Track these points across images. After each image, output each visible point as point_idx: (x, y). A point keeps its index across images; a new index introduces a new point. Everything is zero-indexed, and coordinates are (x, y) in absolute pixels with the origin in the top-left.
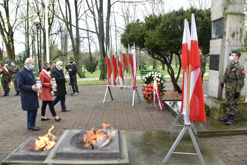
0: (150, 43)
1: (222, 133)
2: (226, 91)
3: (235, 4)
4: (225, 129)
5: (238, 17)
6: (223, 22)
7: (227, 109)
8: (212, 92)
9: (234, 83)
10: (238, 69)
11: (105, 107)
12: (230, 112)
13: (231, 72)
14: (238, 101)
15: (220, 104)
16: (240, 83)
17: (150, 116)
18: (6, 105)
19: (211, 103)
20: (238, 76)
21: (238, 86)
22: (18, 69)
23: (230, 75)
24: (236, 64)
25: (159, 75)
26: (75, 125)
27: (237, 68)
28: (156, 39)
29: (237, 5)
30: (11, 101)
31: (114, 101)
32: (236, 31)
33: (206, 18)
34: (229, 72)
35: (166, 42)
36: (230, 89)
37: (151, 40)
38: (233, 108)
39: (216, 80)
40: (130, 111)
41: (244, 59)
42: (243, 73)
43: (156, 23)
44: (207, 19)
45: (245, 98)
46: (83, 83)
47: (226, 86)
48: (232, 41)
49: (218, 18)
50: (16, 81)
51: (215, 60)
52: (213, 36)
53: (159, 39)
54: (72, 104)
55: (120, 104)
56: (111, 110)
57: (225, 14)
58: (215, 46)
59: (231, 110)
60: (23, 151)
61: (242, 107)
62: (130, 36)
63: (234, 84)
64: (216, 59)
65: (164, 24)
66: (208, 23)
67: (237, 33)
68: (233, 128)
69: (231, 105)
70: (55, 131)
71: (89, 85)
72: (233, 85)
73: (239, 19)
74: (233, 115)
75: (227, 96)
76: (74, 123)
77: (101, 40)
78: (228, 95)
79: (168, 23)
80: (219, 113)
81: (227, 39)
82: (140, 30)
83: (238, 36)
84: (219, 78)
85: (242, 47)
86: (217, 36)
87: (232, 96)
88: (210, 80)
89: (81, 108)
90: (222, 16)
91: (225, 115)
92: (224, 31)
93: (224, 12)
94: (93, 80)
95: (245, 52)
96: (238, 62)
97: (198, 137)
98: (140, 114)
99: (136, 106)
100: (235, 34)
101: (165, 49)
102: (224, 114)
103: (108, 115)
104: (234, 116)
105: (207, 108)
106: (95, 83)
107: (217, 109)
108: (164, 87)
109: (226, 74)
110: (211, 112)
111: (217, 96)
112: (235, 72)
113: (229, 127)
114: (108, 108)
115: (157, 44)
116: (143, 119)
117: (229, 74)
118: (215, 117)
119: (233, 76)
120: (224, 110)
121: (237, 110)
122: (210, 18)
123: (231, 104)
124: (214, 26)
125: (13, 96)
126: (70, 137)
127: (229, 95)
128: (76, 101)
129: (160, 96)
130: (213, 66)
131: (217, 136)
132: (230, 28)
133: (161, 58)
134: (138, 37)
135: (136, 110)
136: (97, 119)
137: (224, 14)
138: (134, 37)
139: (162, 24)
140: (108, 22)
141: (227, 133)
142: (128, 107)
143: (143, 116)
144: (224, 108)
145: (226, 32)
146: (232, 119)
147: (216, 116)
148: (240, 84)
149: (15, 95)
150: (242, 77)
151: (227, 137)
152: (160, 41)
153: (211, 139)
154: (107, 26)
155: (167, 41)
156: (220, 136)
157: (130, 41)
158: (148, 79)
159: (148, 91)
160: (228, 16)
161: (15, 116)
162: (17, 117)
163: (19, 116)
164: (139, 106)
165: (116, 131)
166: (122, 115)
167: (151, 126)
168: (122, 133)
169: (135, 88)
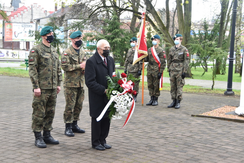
18: (145, 124)
22: (184, 54)
30: (157, 118)
50: (175, 79)
125: (165, 108)
149: (169, 107)
161: (149, 150)
162: (151, 153)
163: (157, 151)
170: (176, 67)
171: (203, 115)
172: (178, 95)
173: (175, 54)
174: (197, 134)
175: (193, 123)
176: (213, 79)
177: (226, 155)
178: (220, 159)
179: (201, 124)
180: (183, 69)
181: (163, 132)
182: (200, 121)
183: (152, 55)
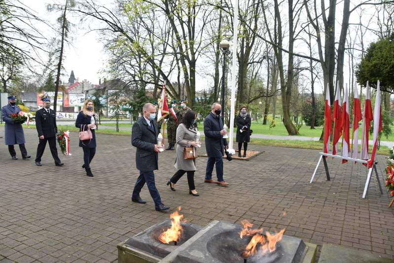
11: (311, 190)
26: (247, 213)
31: (331, 182)
40: (355, 207)
46: (288, 144)
54: (258, 177)
55: (340, 190)
56: (320, 197)
60: (147, 238)
62: (372, 66)
70: (213, 216)
71: (298, 148)
76: (247, 209)
77: (327, 74)
89: (269, 186)
94: (308, 141)
98: (375, 215)
99: (369, 200)
103: (309, 207)
106: (309, 146)
114: (315, 192)
116: (376, 228)
126: (213, 234)
128: (265, 172)
134: (387, 68)
135: (367, 206)
136: (289, 210)
138: (379, 68)
140: (342, 42)
142: (354, 197)
143: (379, 222)
154: (341, 49)
157: (372, 75)
164: (376, 201)
165: (297, 241)
166: (336, 212)
167: (389, 247)
168: (309, 247)
169: (372, 164)
173: (183, 113)
183: (171, 114)
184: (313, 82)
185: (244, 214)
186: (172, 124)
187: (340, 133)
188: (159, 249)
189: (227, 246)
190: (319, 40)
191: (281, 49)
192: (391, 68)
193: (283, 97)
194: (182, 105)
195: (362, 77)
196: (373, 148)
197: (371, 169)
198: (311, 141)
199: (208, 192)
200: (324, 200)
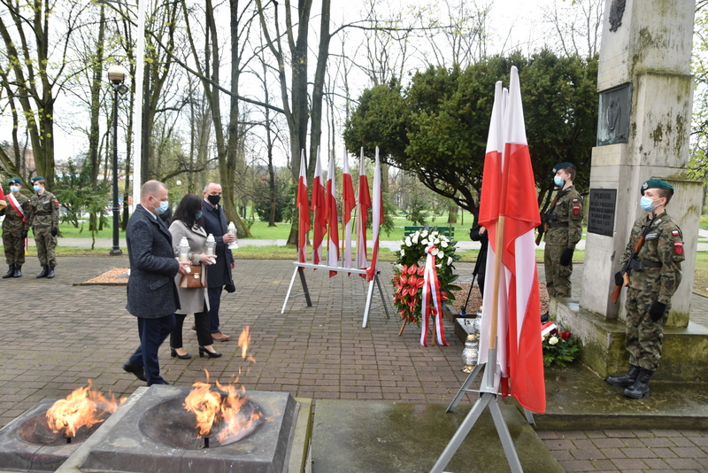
0: (421, 149)
1: (609, 422)
2: (629, 296)
3: (664, 45)
4: (619, 409)
5: (672, 83)
6: (629, 94)
7: (631, 351)
8: (593, 299)
9: (651, 276)
10: (665, 233)
11: (284, 324)
12: (638, 358)
13: (643, 242)
14: (662, 329)
15: (611, 336)
16: (668, 274)
17: (409, 359)
18: (6, 304)
19: (587, 330)
20: (664, 254)
21: (663, 284)
22: (51, 203)
23: (642, 251)
24: (660, 220)
25: (442, 242)
27: (662, 231)
28: (440, 137)
29: (670, 49)
30: (23, 294)
31: (313, 309)
32: (664, 123)
33: (586, 81)
34: (640, 241)
35: (467, 147)
36: (640, 291)
37: (424, 140)
38: (647, 349)
39: (604, 262)
40: (354, 342)
41: (686, 205)
42: (677, 246)
43: (442, 90)
44: (588, 86)
45: (685, 319)
47: (630, 283)
48: (654, 151)
49: (616, 83)
51: (602, 204)
52: (602, 134)
53: (447, 137)
55: (328, 320)
56: (299, 334)
57: (635, 72)
58: (606, 165)
59: (642, 354)
60: (10, 442)
61: (677, 347)
62: (367, 125)
63: (651, 278)
64: (608, 201)
65: (463, 96)
66: (590, 97)
67: (669, 128)
68: (645, 409)
69: (640, 339)
71: (254, 259)
72: (648, 280)
73: (676, 90)
74: (646, 370)
75: (631, 313)
77: (296, 133)
78: (635, 310)
79: (475, 91)
80: (607, 362)
81: (638, 145)
82: (397, 108)
83: (671, 139)
84: (613, 257)
85: (682, 170)
86: (611, 134)
87: (645, 313)
88: (589, 263)
90: (626, 78)
91: (626, 369)
92: (631, 122)
93: (633, 68)
94: (268, 247)
95: (689, 187)
96: (664, 214)
97: (536, 430)
98: (382, 350)
99: (372, 329)
100: (664, 132)
101: (465, 166)
102: (623, 365)
103: (286, 350)
104: (649, 373)
105: (574, 344)
106: (271, 255)
107: (603, 348)
108: (456, 276)
109: (630, 247)
110: (586, 358)
111: (604, 311)
112: (655, 241)
113: (633, 405)
114: (292, 327)
115: (443, 153)
116: (386, 368)
117: (640, 248)
118: (596, 373)
119: (649, 253)
120: (623, 352)
121: (658, 356)
122: (595, 83)
123: (641, 335)
124: (605, 105)
125: (33, 279)
126: (145, 407)
127: (637, 308)
129: (441, 301)
130: (599, 222)
131: (593, 430)
132: (650, 115)
133: (455, 192)
134: (388, 128)
135: (370, 338)
137: (631, 74)
138: (378, 129)
139: (457, 95)
140: (318, 82)
141: (623, 422)
142: (351, 328)
143: (389, 358)
144: (622, 348)
145: (637, 124)
146: (643, 382)
147: (600, 369)
148: (669, 278)
149: (38, 277)
150: (674, 257)
151: (623, 434)
152: (450, 142)
153: (573, 437)
154: (317, 93)
155: (470, 144)
156: (603, 431)
157: (368, 138)
158: (410, 251)
159: (406, 285)
160: (644, 80)
161: (22, 337)
162: (27, 340)
163: (35, 337)
164: (382, 329)
165: (284, 397)
166: (328, 352)
167: (404, 390)
168: (301, 403)
169: (373, 274)
170: (42, 221)
171: (88, 282)
172: (49, 259)
173: (38, 204)
174: (85, 307)
175: (77, 294)
176: (93, 236)
177: (126, 326)
178: (121, 332)
179: (88, 295)
180: (52, 223)
181: (37, 311)
182: (85, 290)
183: (11, 207)
184: (270, 147)
185: (181, 376)
186: (14, 226)
187: (324, 229)
188: (40, 457)
189: (171, 423)
190: (282, 76)
191: (217, 88)
192: (393, 129)
193: (222, 172)
194: (36, 187)
195: (353, 140)
196: (372, 252)
197: (372, 282)
198: (273, 246)
199: (106, 347)
200: (307, 337)
